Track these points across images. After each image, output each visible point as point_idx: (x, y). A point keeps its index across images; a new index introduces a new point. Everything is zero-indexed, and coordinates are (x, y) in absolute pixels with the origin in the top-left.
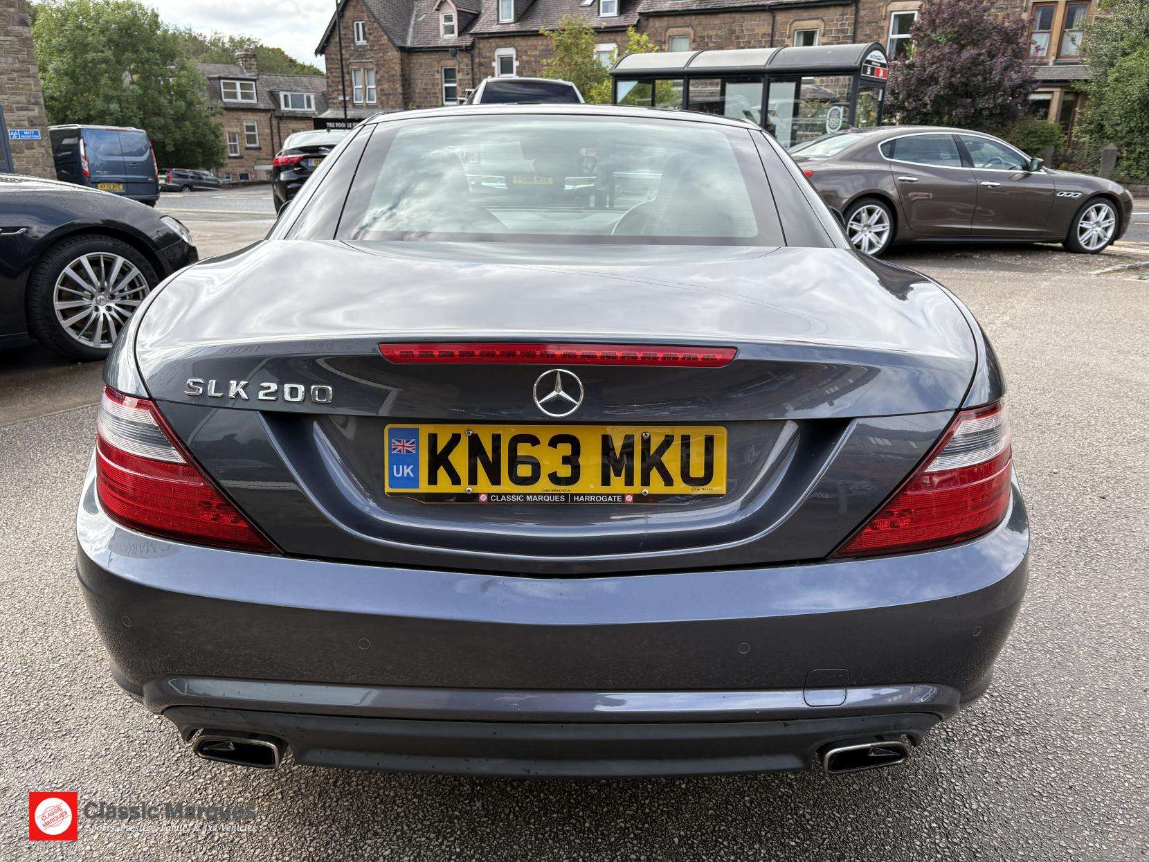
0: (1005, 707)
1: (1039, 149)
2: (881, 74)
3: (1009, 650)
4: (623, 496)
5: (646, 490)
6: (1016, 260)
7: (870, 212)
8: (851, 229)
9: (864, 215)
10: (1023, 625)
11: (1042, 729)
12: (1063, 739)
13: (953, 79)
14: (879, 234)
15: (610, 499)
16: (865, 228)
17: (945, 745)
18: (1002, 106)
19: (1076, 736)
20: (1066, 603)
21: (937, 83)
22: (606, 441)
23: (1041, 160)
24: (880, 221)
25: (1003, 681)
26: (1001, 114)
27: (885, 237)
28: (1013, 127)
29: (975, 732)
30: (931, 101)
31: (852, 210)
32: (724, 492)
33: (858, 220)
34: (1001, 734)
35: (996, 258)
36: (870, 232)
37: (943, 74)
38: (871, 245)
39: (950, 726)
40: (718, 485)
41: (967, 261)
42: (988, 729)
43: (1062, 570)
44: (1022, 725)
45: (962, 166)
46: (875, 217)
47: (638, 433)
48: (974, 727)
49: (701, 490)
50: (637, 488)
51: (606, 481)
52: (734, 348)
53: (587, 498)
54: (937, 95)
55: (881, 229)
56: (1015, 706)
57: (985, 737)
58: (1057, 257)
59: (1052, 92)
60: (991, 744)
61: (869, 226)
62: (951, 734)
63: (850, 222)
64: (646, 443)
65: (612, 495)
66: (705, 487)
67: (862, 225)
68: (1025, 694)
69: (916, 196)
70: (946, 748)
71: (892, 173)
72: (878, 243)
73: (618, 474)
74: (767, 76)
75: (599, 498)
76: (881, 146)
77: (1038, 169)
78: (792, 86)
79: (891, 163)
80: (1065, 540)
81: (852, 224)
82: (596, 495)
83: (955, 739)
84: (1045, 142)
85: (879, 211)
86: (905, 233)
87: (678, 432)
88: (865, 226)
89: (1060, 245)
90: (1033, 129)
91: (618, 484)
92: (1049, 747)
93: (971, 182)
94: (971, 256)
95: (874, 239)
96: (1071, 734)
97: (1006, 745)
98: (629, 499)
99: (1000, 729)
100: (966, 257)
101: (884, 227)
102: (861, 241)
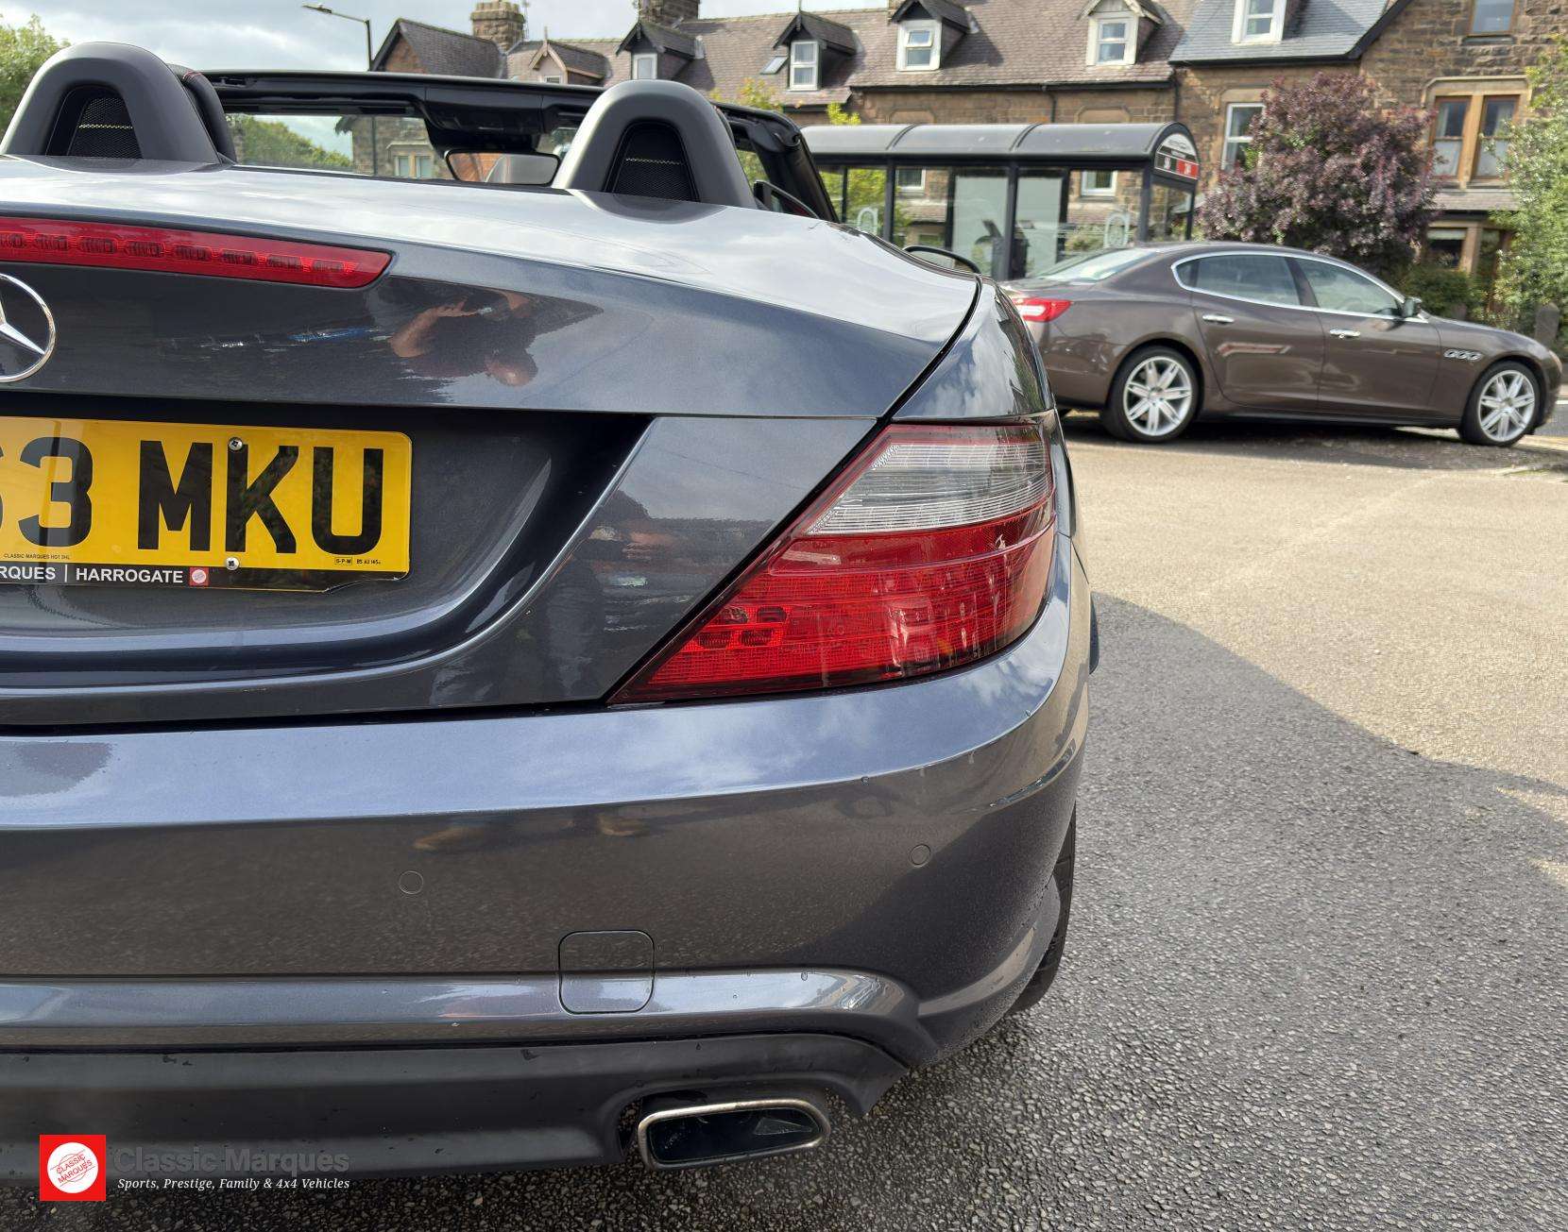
0: (1144, 1063)
1: (1443, 308)
2: (1188, 170)
3: (1184, 974)
4: (186, 571)
5: (237, 560)
6: (1386, 451)
7: (1161, 368)
8: (1130, 394)
9: (1151, 373)
10: (1221, 935)
11: (1198, 1098)
12: (1230, 1113)
13: (1313, 202)
14: (1176, 403)
15: (157, 576)
16: (1154, 394)
17: (1015, 1127)
18: (1387, 243)
19: (1255, 1109)
20: (1306, 904)
21: (1290, 205)
22: (152, 457)
23: (1419, 300)
24: (1176, 383)
25: (1156, 1023)
26: (1387, 256)
27: (1185, 409)
28: (1404, 274)
29: (1075, 1104)
30: (1283, 231)
31: (1133, 362)
32: (406, 569)
33: (1140, 379)
34: (1123, 1105)
35: (1357, 446)
36: (1161, 399)
37: (1300, 191)
38: (1163, 420)
39: (1035, 1096)
40: (392, 553)
41: (1312, 450)
42: (1102, 1098)
43: (1315, 855)
44: (1164, 1092)
45: (1302, 304)
46: (1169, 376)
47: (219, 437)
48: (1077, 1096)
49: (354, 563)
50: (217, 554)
51: (148, 538)
52: (386, 252)
53: (106, 574)
54: (1291, 223)
55: (1177, 396)
56: (1164, 1063)
57: (1091, 1112)
58: (1448, 449)
59: (1465, 229)
60: (1098, 1123)
61: (1160, 390)
62: (1031, 1108)
63: (1130, 382)
64: (238, 461)
65: (161, 568)
66: (363, 557)
67: (1149, 388)
68: (1188, 1042)
69: (1230, 348)
70: (1014, 1132)
71: (1195, 309)
72: (1174, 416)
73: (175, 525)
74: (1015, 165)
75: (131, 575)
76: (1178, 267)
77: (1414, 315)
78: (1056, 184)
79: (1192, 295)
80: (1334, 811)
81: (1131, 386)
82: (125, 567)
83: (1037, 1116)
84: (1452, 298)
85: (1175, 367)
86: (1214, 402)
87: (307, 440)
88: (1153, 389)
89: (1452, 433)
90: (1433, 279)
91: (174, 547)
92: (1200, 1127)
93: (1314, 329)
94: (1320, 444)
95: (1168, 411)
96: (1247, 1105)
97: (1125, 1125)
98: (199, 578)
99: (1124, 1098)
100: (1311, 444)
101: (1182, 392)
102: (1147, 412)
